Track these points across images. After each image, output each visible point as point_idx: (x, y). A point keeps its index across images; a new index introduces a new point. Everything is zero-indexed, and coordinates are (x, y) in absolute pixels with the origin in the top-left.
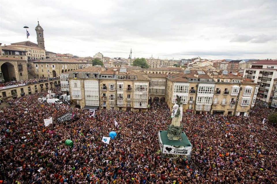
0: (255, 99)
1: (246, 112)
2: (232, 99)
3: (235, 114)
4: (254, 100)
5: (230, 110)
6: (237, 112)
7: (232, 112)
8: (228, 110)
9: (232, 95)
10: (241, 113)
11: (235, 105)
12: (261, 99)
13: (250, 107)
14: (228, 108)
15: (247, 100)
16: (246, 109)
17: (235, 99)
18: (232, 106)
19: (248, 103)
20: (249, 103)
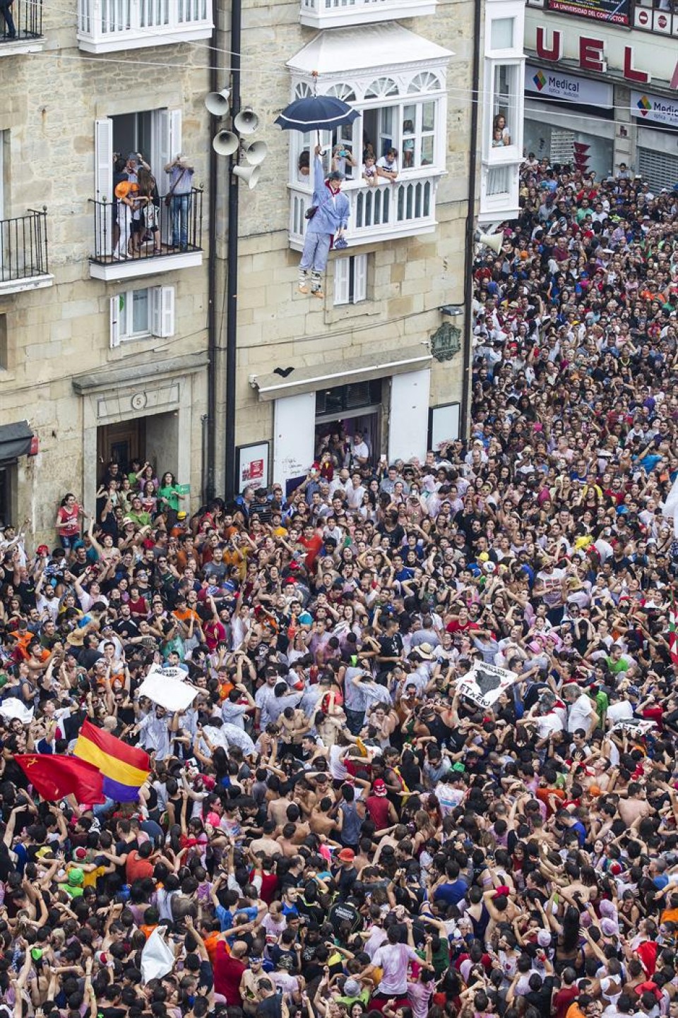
0: (515, 53)
1: (411, 369)
2: (122, 123)
3: (233, 454)
4: (504, 72)
5: (134, 384)
6: (266, 402)
7: (167, 419)
8: (81, 388)
9: (102, 42)
10: (329, 399)
11: (195, 260)
12: (614, 45)
13: (457, 243)
14: (87, 360)
15: (382, 101)
16: (400, 310)
17: (176, 117)
18: (145, 290)
19: (417, 172)
20: (439, 166)
